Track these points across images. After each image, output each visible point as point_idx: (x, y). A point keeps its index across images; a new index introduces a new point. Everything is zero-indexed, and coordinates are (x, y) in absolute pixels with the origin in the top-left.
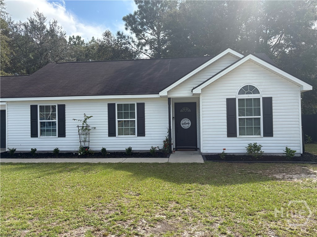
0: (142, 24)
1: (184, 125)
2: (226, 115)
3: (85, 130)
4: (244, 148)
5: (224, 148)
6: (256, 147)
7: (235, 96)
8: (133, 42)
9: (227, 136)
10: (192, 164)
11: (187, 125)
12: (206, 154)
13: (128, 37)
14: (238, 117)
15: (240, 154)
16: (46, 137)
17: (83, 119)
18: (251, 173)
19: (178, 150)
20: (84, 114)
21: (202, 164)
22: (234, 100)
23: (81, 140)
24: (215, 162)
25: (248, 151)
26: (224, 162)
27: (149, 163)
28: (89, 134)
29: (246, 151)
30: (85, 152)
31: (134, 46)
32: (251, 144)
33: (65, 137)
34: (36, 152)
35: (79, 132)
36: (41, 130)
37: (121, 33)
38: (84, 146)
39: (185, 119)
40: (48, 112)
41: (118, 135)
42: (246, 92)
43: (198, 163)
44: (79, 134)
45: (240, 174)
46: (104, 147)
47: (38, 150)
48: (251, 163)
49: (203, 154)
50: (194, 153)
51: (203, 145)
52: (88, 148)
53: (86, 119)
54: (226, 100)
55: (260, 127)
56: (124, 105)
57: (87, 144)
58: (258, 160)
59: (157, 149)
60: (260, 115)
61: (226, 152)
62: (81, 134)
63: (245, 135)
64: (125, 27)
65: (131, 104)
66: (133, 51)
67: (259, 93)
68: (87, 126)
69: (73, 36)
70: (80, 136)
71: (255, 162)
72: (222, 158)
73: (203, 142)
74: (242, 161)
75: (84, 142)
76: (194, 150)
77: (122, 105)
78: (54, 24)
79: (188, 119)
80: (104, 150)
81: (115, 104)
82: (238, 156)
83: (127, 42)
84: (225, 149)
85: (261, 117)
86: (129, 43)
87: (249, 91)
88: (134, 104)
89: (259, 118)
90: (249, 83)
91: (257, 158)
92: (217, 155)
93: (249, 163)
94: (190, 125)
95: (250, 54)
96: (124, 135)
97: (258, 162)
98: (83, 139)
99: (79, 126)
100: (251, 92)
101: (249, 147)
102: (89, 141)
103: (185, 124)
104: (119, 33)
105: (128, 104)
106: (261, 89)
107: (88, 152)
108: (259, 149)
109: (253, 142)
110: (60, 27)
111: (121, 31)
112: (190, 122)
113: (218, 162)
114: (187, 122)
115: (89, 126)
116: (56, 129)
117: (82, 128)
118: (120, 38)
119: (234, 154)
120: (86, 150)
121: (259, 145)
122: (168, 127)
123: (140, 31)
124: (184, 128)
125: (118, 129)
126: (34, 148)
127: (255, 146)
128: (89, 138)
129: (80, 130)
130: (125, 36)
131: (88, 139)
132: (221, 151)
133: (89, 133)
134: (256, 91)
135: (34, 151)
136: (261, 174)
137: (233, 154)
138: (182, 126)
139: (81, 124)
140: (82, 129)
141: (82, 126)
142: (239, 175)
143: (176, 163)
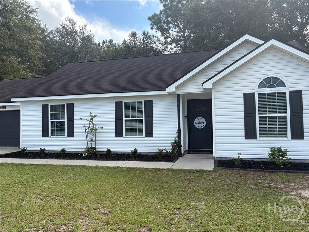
0: (168, 23)
1: (198, 125)
2: (243, 113)
3: (92, 129)
4: (266, 152)
5: (239, 152)
6: (280, 152)
7: (254, 90)
8: (158, 40)
9: (244, 137)
10: (198, 171)
11: (202, 125)
12: (219, 159)
13: (153, 36)
14: (258, 115)
15: (260, 160)
16: (56, 136)
17: (89, 118)
18: (270, 187)
19: (191, 152)
20: (90, 113)
21: (209, 171)
22: (253, 94)
23: (88, 140)
24: (227, 170)
25: (269, 157)
26: (238, 169)
27: (149, 168)
28: (95, 134)
29: (267, 157)
30: (90, 153)
31: (159, 45)
32: (274, 148)
33: (74, 137)
34: (45, 152)
35: (86, 132)
36: (52, 130)
37: (146, 33)
38: (91, 147)
39: (199, 118)
40: (58, 111)
41: (126, 135)
42: (268, 85)
43: (206, 170)
44: (86, 134)
45: (253, 187)
46: (109, 148)
47: (47, 149)
48: (272, 172)
49: (216, 159)
50: (206, 157)
51: (216, 148)
52: (95, 148)
53: (92, 119)
54: (243, 95)
55: (286, 127)
56: (132, 103)
57: (93, 145)
58: (283, 169)
59: (164, 151)
60: (286, 113)
61: (242, 156)
62: (88, 134)
63: (267, 136)
64: (150, 26)
65: (138, 102)
66: (158, 50)
67: (285, 86)
68: (94, 126)
69: (106, 40)
70: (86, 135)
71: (279, 172)
72: (237, 165)
73: (216, 144)
74: (261, 169)
75: (91, 142)
76: (209, 153)
77: (129, 103)
78: (84, 28)
79: (202, 118)
80: (109, 151)
81: (122, 102)
82: (258, 162)
83: (152, 41)
84: (240, 154)
85: (288, 115)
86: (155, 43)
87: (271, 84)
88: (142, 102)
89: (286, 117)
90: (272, 74)
91: (281, 165)
92: (233, 160)
93: (269, 172)
94: (205, 124)
95: (273, 39)
96: (132, 135)
97: (282, 172)
98: (90, 139)
99: (86, 125)
100: (275, 85)
101: (271, 151)
102: (96, 142)
103: (199, 123)
104: (144, 34)
105: (135, 102)
106: (287, 81)
107: (94, 154)
108: (284, 155)
109: (276, 146)
110: (89, 30)
111: (147, 31)
112: (204, 121)
113: (230, 170)
114: (201, 121)
115: (95, 126)
116: (65, 129)
117: (89, 127)
118: (146, 38)
119: (254, 160)
120: (91, 151)
121: (285, 150)
122: (177, 126)
123: (166, 30)
124: (198, 128)
125: (126, 128)
126: (42, 147)
127: (279, 150)
128: (96, 138)
129: (87, 130)
130: (150, 35)
131: (94, 139)
132: (236, 156)
133: (95, 132)
134: (281, 84)
135: (43, 151)
136: (282, 189)
137: (252, 159)
138: (196, 125)
139: (87, 123)
140: (88, 129)
141: (89, 125)
142: (251, 188)
143: (179, 170)
